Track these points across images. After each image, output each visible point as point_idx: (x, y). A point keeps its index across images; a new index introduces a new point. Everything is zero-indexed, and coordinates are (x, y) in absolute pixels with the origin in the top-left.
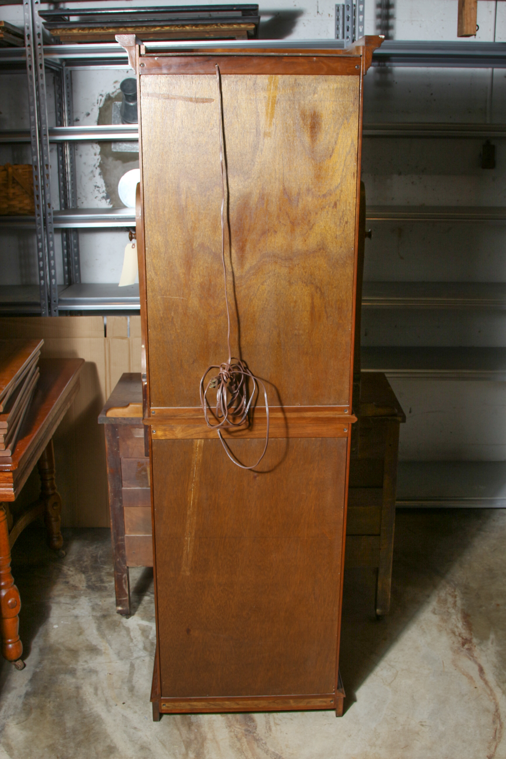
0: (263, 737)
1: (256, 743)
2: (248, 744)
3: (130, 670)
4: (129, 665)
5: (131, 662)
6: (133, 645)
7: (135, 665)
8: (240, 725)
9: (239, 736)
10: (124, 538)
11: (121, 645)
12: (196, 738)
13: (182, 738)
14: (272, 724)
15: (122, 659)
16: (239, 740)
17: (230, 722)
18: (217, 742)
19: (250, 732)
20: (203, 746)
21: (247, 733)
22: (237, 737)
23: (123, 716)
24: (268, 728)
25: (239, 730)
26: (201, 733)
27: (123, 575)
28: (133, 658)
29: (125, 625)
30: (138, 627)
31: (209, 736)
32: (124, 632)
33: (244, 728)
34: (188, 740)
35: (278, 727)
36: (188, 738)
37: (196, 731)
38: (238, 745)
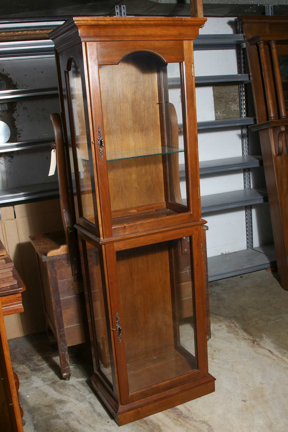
0: (189, 415)
1: (187, 419)
2: (184, 421)
3: (91, 405)
4: (88, 403)
5: (88, 401)
6: (82, 392)
7: (92, 402)
8: (172, 413)
9: (176, 418)
10: (64, 330)
11: (75, 394)
12: (154, 427)
13: (146, 430)
14: (188, 407)
15: (82, 402)
16: (177, 420)
17: (166, 413)
18: (166, 425)
19: (180, 415)
20: (161, 430)
21: (179, 416)
22: (175, 420)
23: (105, 429)
24: (188, 410)
25: (173, 416)
26: (155, 424)
27: (65, 353)
28: (88, 399)
29: (69, 384)
30: (78, 383)
31: (160, 424)
32: (72, 388)
33: (175, 414)
34: (151, 430)
35: (193, 408)
36: (150, 429)
37: (151, 424)
38: (178, 422)
